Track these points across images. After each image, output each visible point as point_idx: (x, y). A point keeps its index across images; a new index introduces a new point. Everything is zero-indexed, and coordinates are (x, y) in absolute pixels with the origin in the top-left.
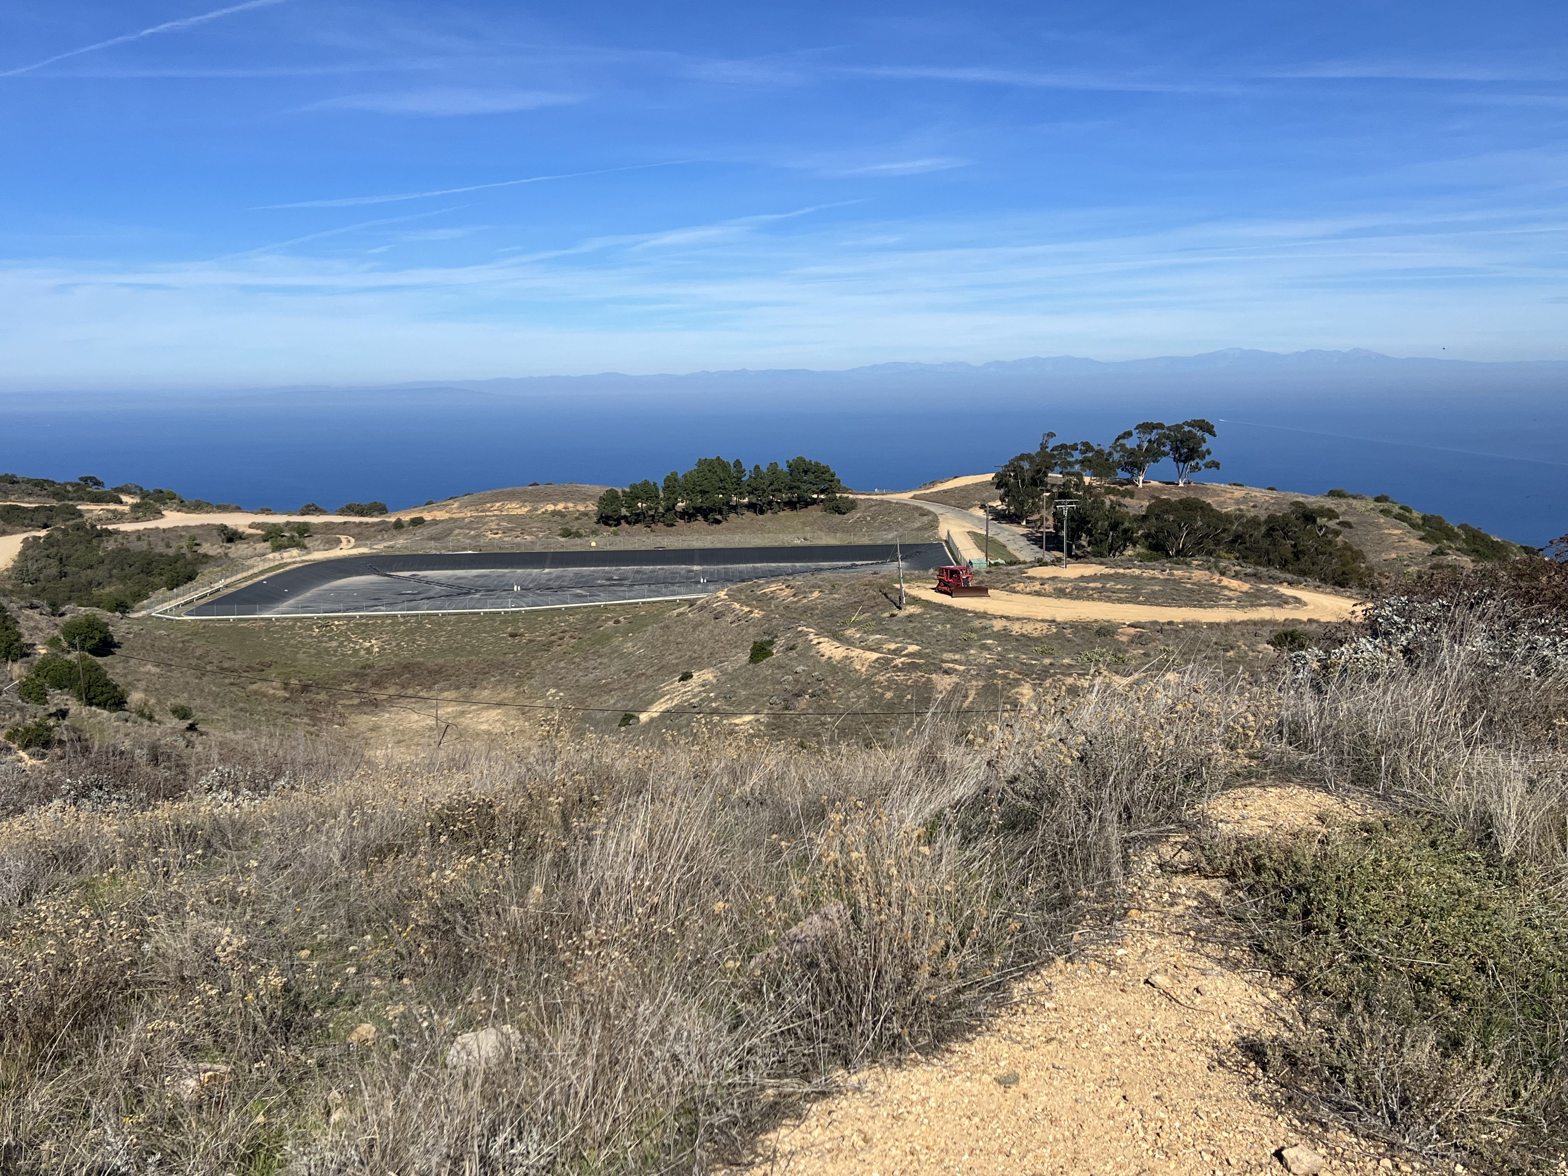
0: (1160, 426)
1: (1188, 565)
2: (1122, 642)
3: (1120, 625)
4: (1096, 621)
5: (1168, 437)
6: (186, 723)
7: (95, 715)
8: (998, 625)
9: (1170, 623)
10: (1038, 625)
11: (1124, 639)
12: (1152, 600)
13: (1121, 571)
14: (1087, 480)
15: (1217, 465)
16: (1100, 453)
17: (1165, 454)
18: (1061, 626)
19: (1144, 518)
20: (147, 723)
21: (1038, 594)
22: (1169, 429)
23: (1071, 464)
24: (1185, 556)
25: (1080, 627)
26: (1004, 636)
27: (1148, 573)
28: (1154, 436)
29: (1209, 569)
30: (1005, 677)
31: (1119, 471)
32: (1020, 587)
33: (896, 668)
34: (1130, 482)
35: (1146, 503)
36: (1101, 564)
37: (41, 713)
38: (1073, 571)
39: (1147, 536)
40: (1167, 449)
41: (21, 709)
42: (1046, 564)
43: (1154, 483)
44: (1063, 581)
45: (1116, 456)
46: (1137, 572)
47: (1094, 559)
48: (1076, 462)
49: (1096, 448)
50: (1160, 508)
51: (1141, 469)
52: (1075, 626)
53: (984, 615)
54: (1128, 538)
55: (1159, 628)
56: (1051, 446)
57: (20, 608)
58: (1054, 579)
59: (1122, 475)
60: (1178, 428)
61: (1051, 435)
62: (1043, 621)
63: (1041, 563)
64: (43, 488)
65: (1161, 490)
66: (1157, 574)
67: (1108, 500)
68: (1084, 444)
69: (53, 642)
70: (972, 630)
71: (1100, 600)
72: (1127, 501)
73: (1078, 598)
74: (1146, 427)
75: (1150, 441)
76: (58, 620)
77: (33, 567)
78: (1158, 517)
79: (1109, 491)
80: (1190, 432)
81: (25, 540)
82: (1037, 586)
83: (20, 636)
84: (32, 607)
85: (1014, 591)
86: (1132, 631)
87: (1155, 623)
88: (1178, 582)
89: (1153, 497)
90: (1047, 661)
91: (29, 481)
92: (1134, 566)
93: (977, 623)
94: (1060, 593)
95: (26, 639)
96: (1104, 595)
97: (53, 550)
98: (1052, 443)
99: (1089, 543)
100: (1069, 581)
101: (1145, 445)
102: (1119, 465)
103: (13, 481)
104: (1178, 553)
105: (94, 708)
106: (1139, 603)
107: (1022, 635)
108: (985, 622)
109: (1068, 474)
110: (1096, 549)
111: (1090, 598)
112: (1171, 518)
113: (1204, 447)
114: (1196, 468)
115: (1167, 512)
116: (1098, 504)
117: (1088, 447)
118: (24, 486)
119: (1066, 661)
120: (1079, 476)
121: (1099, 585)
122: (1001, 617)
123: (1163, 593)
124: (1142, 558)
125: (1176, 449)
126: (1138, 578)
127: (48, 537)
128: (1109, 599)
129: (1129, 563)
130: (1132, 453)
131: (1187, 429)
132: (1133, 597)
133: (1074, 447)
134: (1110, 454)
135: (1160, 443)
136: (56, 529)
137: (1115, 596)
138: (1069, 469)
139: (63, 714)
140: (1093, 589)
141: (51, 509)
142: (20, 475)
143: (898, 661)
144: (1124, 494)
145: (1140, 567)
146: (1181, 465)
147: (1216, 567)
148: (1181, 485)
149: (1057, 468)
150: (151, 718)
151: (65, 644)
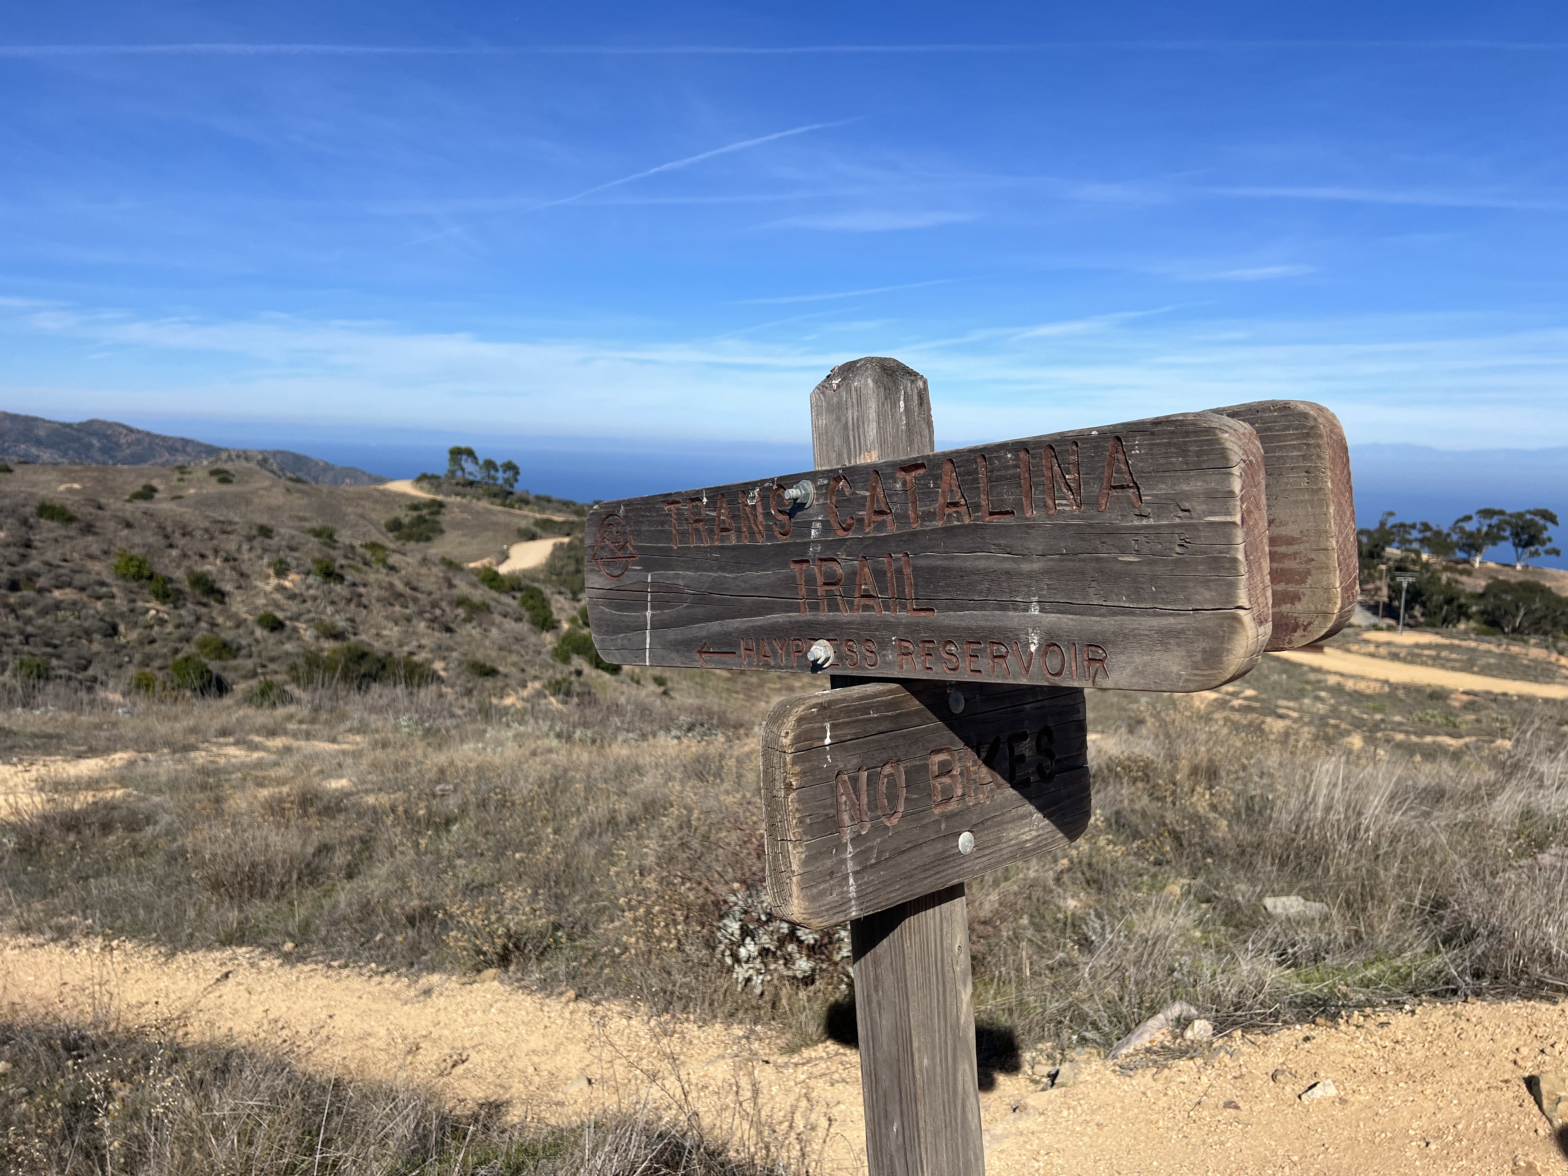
0: (1501, 513)
1: (1526, 642)
2: (1455, 708)
3: (1452, 691)
4: (1429, 685)
5: (1508, 523)
6: (662, 689)
7: (600, 676)
8: (1332, 680)
9: (1505, 694)
10: (1372, 685)
11: (1456, 704)
12: (1486, 671)
13: (1456, 642)
14: (1425, 557)
15: (1557, 552)
16: (1438, 533)
17: (1504, 539)
18: (1394, 687)
19: (1482, 596)
20: (635, 685)
21: (1372, 655)
22: (1511, 516)
23: (1410, 542)
24: (1521, 633)
25: (1413, 690)
26: (1338, 690)
27: (1484, 646)
28: (1494, 521)
29: (1547, 648)
30: (1336, 727)
31: (1457, 551)
32: (1355, 648)
33: (1233, 709)
34: (1466, 561)
35: (1483, 583)
36: (1437, 633)
37: (566, 671)
38: (1408, 638)
39: (1483, 613)
40: (1507, 533)
41: (553, 667)
42: (1381, 629)
43: (1491, 565)
44: (1397, 646)
45: (1455, 537)
46: (1473, 644)
47: (1429, 629)
48: (1416, 540)
49: (1435, 528)
50: (1497, 588)
51: (1478, 550)
52: (1408, 688)
53: (1318, 670)
54: (1463, 613)
55: (1494, 698)
56: (1389, 524)
57: (553, 593)
58: (1388, 644)
59: (1460, 555)
60: (1520, 515)
61: (1391, 514)
62: (1376, 680)
63: (1376, 628)
64: (568, 507)
65: (1498, 571)
66: (1493, 648)
67: (1444, 578)
68: (1423, 524)
69: (573, 620)
70: (1308, 682)
71: (1433, 666)
72: (1464, 579)
73: (1411, 662)
74: (1487, 513)
75: (1490, 526)
76: (577, 605)
77: (558, 564)
78: (1495, 596)
79: (1446, 569)
80: (1532, 520)
81: (555, 545)
82: (1371, 649)
83: (551, 613)
84: (560, 593)
85: (1348, 651)
86: (1465, 698)
87: (1489, 693)
88: (1514, 657)
89: (1491, 577)
90: (1378, 717)
91: (559, 501)
92: (1470, 639)
93: (1312, 677)
94: (1394, 657)
95: (555, 616)
96: (1438, 662)
97: (572, 553)
98: (1391, 522)
99: (1423, 615)
100: (1403, 646)
101: (1485, 529)
102: (1457, 545)
103: (549, 500)
104: (1514, 630)
105: (600, 672)
106: (1474, 673)
107: (1356, 691)
108: (1320, 676)
109: (1407, 550)
110: (1428, 619)
111: (1424, 664)
112: (1509, 598)
113: (1545, 535)
114: (1536, 553)
115: (1506, 592)
116: (1434, 579)
117: (1426, 527)
118: (556, 505)
119: (1398, 718)
120: (1418, 553)
121: (1433, 653)
122: (1336, 673)
123: (1498, 667)
124: (1478, 632)
125: (1516, 535)
126: (1474, 650)
127: (570, 543)
128: (1443, 667)
129: (1465, 635)
130: (1470, 535)
131: (1528, 517)
132: (1468, 666)
133: (1413, 526)
134: (1449, 535)
135: (1499, 527)
136: (576, 538)
137: (1450, 664)
138: (1408, 546)
139: (579, 673)
140: (1427, 656)
141: (573, 523)
142: (555, 496)
143: (1236, 703)
144: (1463, 572)
145: (1476, 640)
146: (1520, 550)
147: (1555, 646)
148: (1519, 567)
149: (1396, 544)
150: (638, 682)
151: (580, 622)
